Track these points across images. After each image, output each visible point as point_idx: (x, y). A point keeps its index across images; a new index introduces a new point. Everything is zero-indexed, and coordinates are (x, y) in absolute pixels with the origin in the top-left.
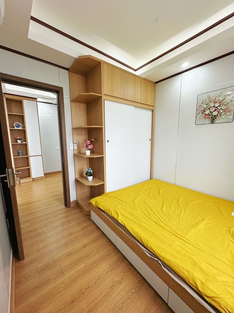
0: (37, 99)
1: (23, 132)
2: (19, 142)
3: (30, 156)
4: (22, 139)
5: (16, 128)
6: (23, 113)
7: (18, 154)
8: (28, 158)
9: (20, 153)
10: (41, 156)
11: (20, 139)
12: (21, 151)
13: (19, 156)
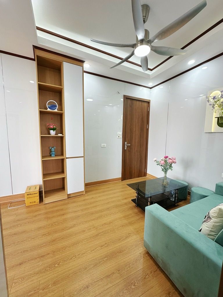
0: (83, 62)
1: (59, 117)
2: (53, 133)
3: (67, 158)
4: (57, 129)
5: (49, 110)
6: (61, 85)
7: (50, 153)
8: (63, 160)
9: (53, 152)
10: (83, 158)
11: (54, 129)
12: (55, 148)
13: (51, 156)
